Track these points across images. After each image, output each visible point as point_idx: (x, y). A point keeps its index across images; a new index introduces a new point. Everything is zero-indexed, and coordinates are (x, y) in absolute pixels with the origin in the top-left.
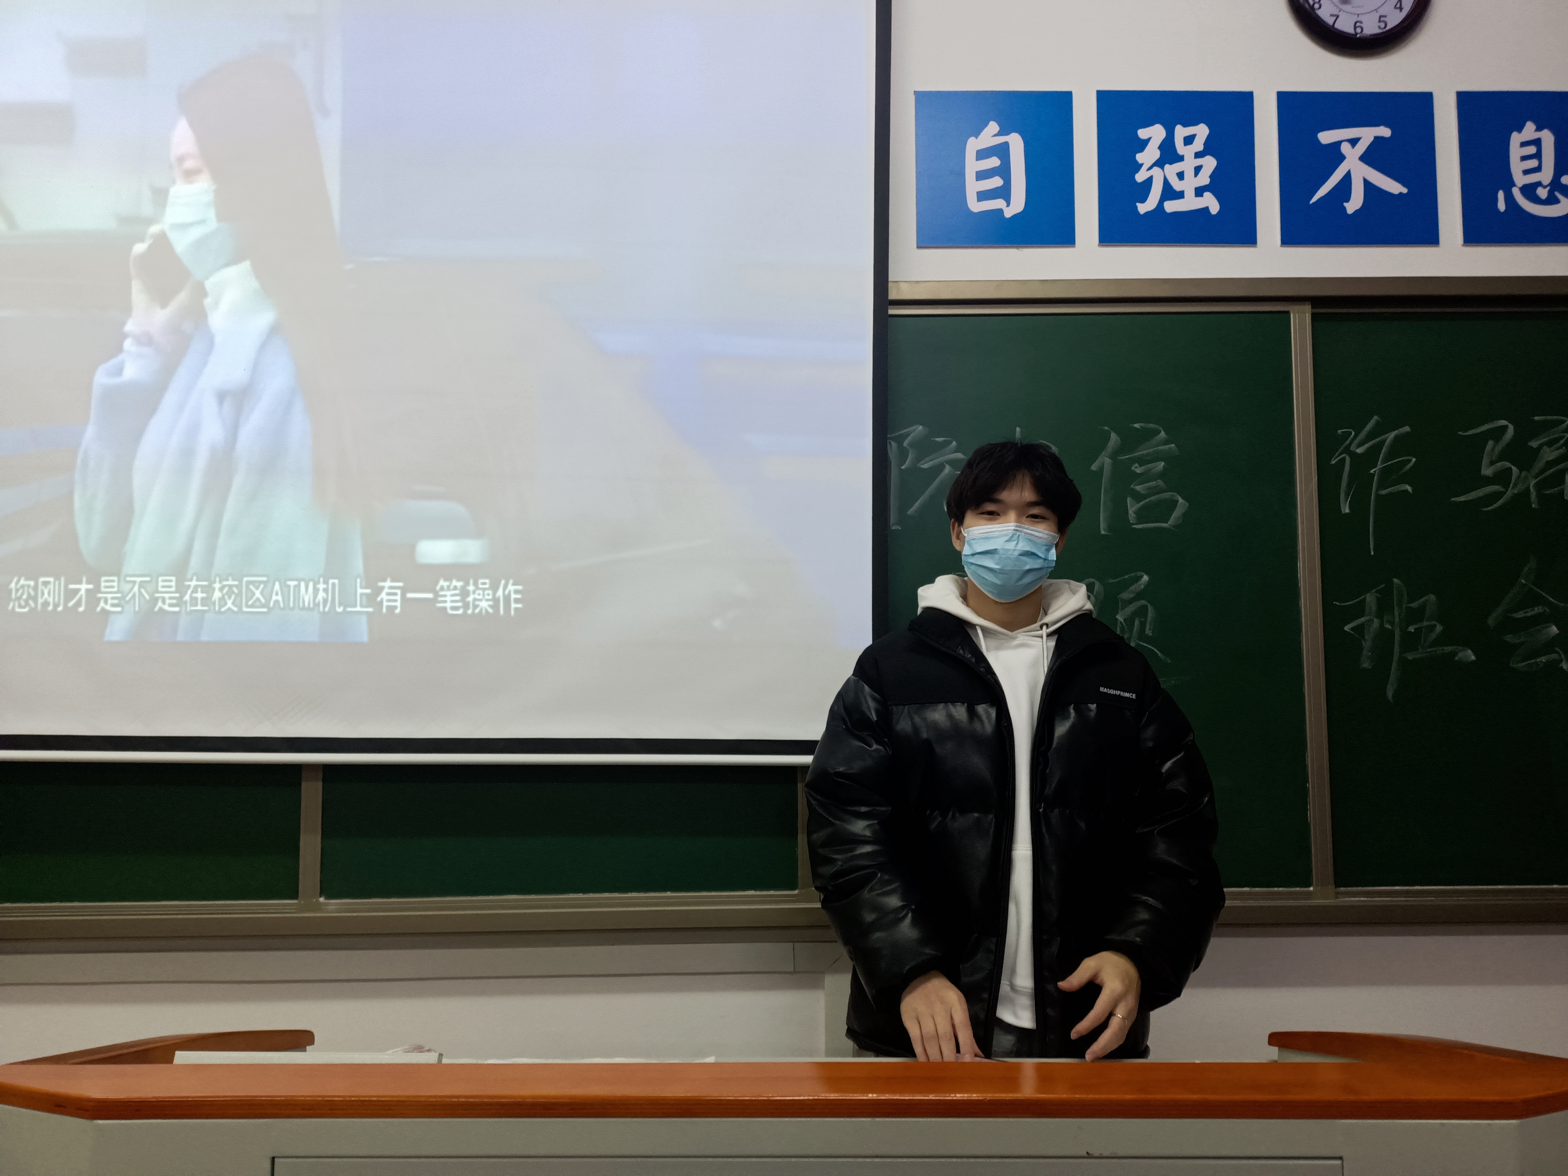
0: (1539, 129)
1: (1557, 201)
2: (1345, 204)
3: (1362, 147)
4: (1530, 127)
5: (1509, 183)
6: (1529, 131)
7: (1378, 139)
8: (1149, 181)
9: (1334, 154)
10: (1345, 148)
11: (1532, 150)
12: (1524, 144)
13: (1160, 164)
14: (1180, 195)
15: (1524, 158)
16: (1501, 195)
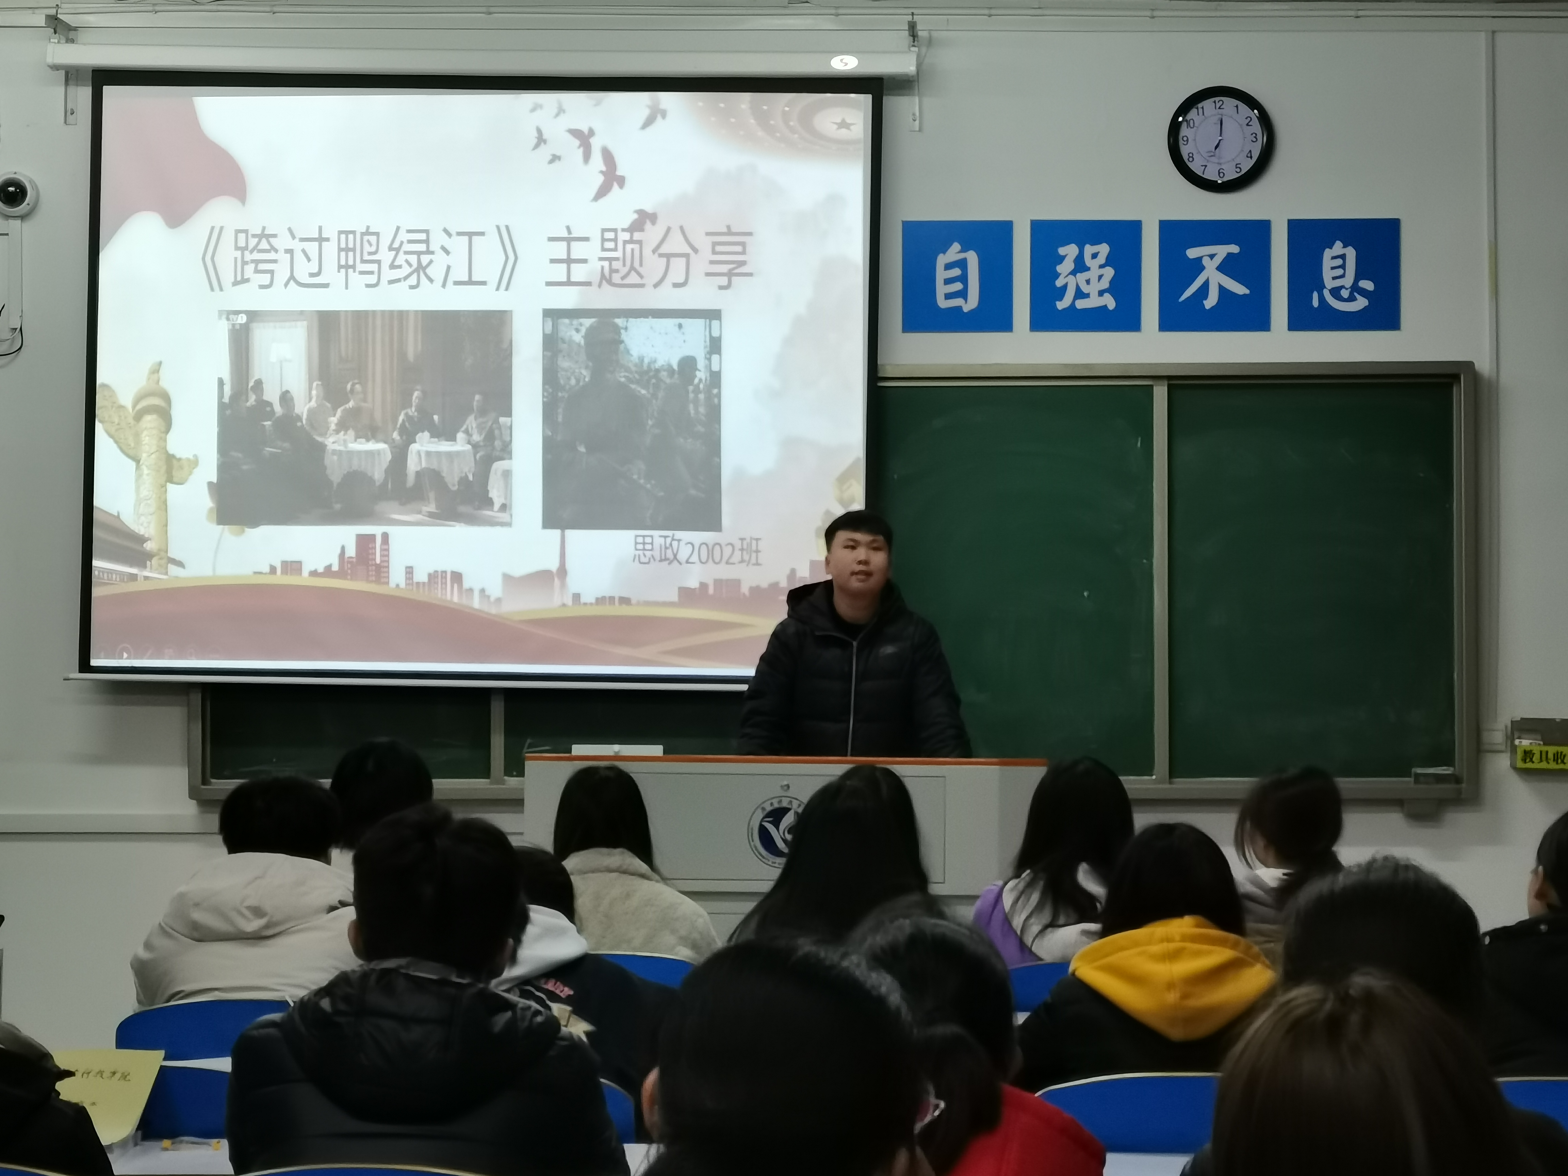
0: (1345, 247)
1: (1356, 300)
2: (1205, 302)
3: (1218, 260)
4: (1338, 244)
5: (1320, 287)
6: (1338, 247)
7: (1230, 255)
8: (1065, 287)
9: (1197, 266)
10: (1206, 261)
11: (1339, 262)
12: (1334, 258)
13: (1074, 273)
14: (1087, 296)
15: (1333, 268)
16: (1315, 295)
